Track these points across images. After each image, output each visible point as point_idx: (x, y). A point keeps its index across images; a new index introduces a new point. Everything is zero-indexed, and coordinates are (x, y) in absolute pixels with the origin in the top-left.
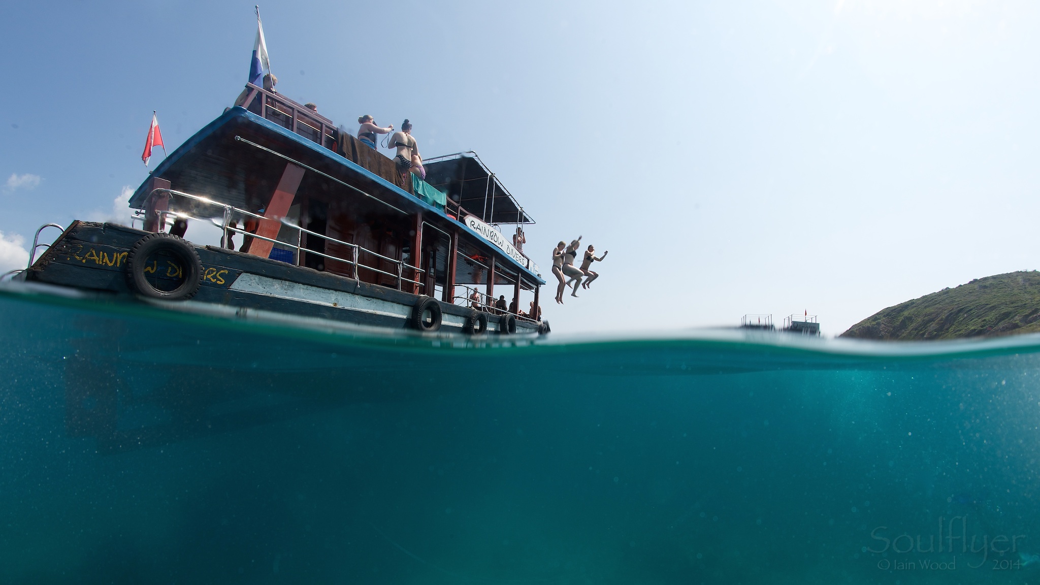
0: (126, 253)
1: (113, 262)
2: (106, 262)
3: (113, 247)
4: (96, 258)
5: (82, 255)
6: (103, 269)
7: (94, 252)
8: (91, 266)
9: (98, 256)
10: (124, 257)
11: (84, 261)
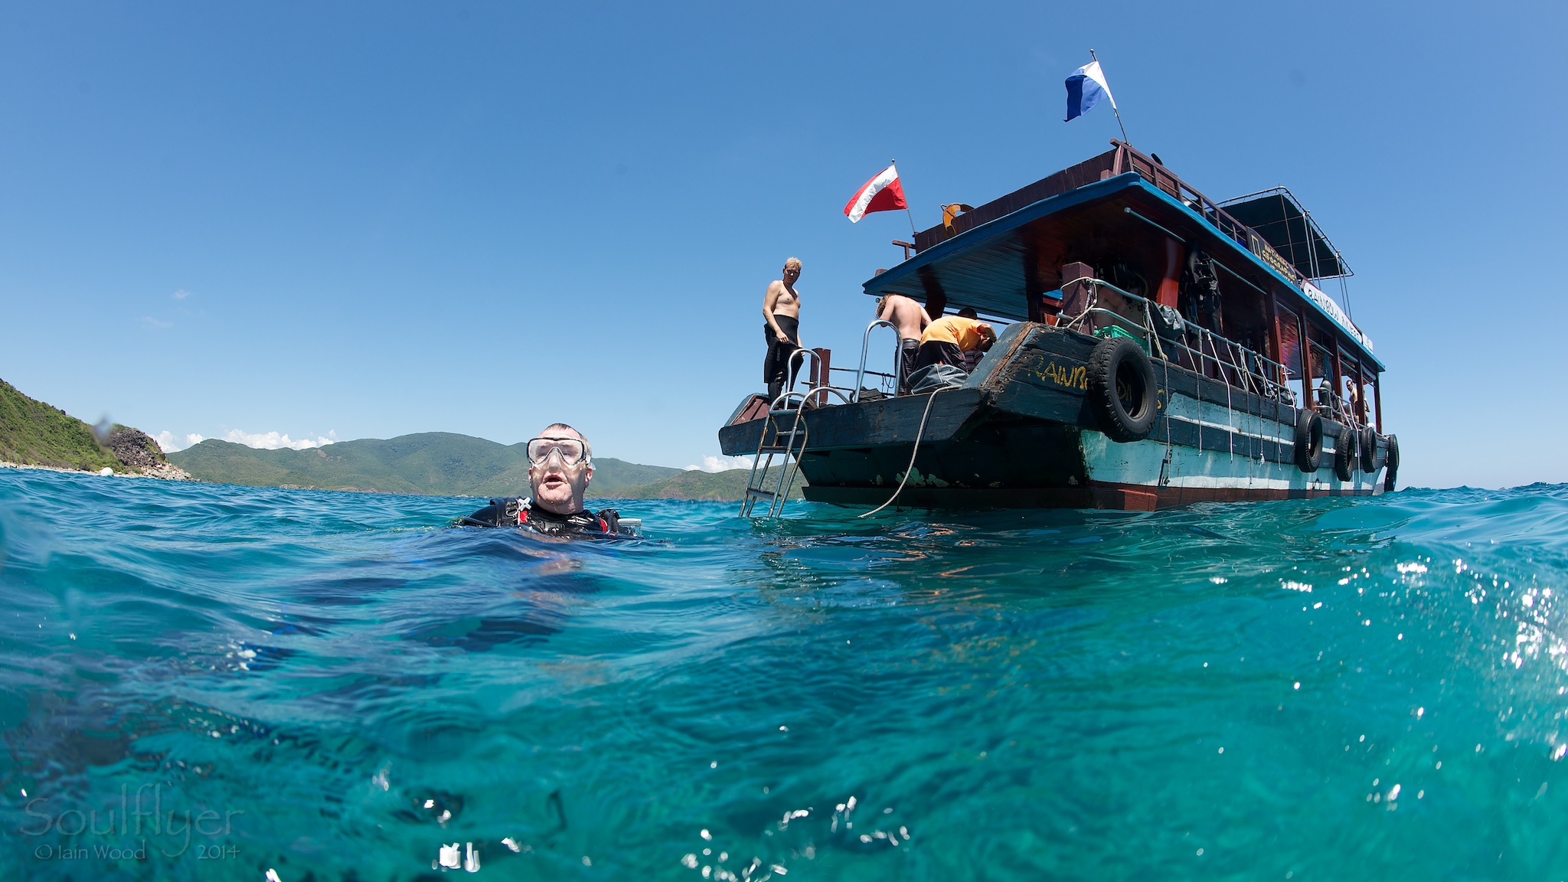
0: (1083, 368)
1: (1070, 381)
2: (1063, 382)
3: (1072, 360)
4: (1054, 375)
5: (1042, 370)
6: (1062, 390)
7: (1053, 365)
8: (1050, 386)
9: (1057, 373)
10: (1081, 372)
11: (1043, 378)
